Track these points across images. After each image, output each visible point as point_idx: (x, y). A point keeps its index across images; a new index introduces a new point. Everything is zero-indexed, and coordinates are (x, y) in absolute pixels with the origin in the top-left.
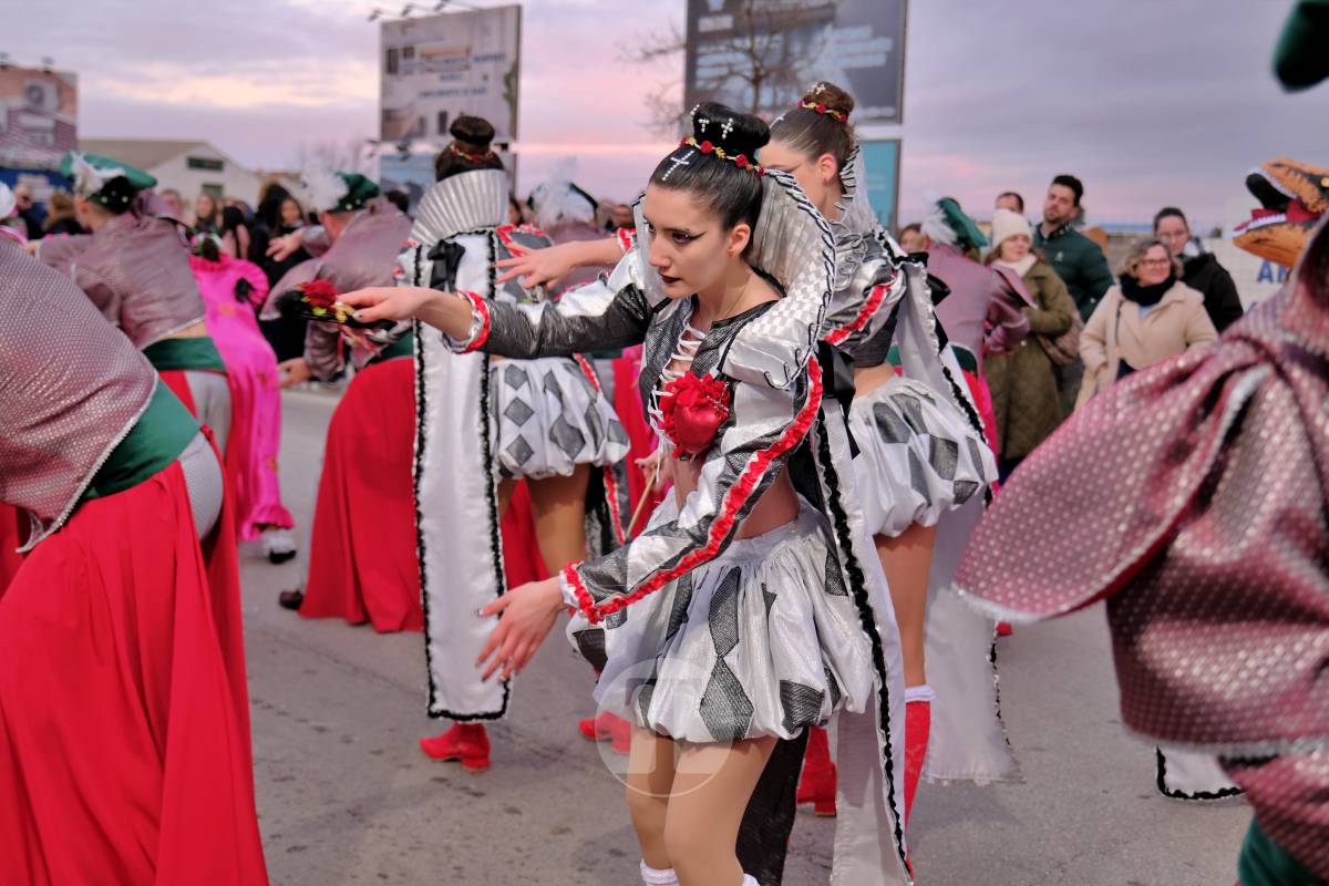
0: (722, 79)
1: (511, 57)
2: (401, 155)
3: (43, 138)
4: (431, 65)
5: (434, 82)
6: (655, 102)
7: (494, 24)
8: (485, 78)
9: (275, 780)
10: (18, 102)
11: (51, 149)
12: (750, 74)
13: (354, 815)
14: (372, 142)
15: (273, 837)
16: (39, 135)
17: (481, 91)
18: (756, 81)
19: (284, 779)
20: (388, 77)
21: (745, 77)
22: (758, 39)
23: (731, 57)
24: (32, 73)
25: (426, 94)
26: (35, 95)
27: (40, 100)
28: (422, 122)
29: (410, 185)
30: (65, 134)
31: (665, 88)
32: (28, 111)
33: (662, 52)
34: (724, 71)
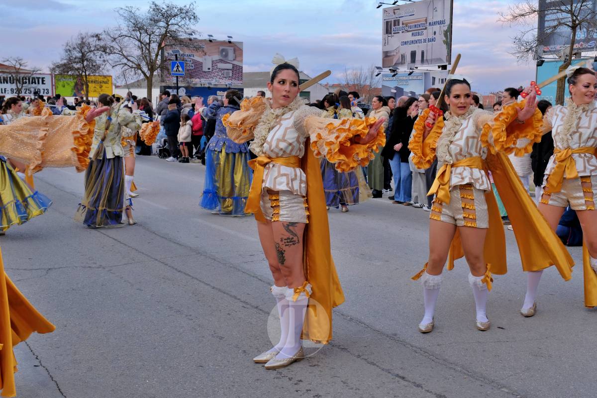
0: (555, 27)
1: (448, 22)
2: (393, 74)
3: (228, 73)
4: (407, 28)
5: (409, 37)
6: (518, 41)
7: (439, 6)
8: (435, 33)
9: (310, 366)
10: (216, 57)
11: (231, 78)
12: (570, 24)
13: (344, 383)
14: (378, 68)
15: (307, 390)
16: (225, 71)
17: (433, 40)
18: (574, 28)
19: (314, 366)
20: (387, 35)
21: (568, 25)
22: (574, 5)
23: (560, 15)
24: (223, 43)
25: (406, 43)
26: (224, 53)
27: (226, 55)
28: (403, 57)
29: (397, 88)
30: (237, 71)
31: (524, 34)
32: (221, 61)
33: (523, 15)
34: (556, 23)
